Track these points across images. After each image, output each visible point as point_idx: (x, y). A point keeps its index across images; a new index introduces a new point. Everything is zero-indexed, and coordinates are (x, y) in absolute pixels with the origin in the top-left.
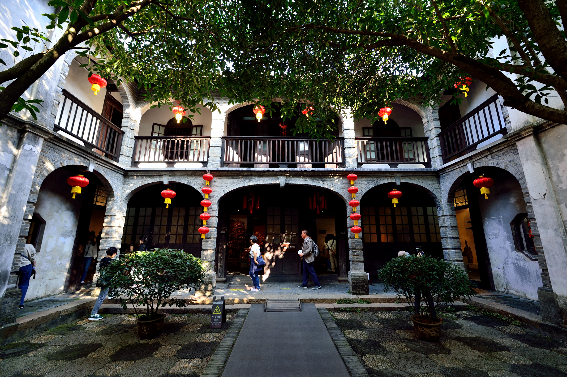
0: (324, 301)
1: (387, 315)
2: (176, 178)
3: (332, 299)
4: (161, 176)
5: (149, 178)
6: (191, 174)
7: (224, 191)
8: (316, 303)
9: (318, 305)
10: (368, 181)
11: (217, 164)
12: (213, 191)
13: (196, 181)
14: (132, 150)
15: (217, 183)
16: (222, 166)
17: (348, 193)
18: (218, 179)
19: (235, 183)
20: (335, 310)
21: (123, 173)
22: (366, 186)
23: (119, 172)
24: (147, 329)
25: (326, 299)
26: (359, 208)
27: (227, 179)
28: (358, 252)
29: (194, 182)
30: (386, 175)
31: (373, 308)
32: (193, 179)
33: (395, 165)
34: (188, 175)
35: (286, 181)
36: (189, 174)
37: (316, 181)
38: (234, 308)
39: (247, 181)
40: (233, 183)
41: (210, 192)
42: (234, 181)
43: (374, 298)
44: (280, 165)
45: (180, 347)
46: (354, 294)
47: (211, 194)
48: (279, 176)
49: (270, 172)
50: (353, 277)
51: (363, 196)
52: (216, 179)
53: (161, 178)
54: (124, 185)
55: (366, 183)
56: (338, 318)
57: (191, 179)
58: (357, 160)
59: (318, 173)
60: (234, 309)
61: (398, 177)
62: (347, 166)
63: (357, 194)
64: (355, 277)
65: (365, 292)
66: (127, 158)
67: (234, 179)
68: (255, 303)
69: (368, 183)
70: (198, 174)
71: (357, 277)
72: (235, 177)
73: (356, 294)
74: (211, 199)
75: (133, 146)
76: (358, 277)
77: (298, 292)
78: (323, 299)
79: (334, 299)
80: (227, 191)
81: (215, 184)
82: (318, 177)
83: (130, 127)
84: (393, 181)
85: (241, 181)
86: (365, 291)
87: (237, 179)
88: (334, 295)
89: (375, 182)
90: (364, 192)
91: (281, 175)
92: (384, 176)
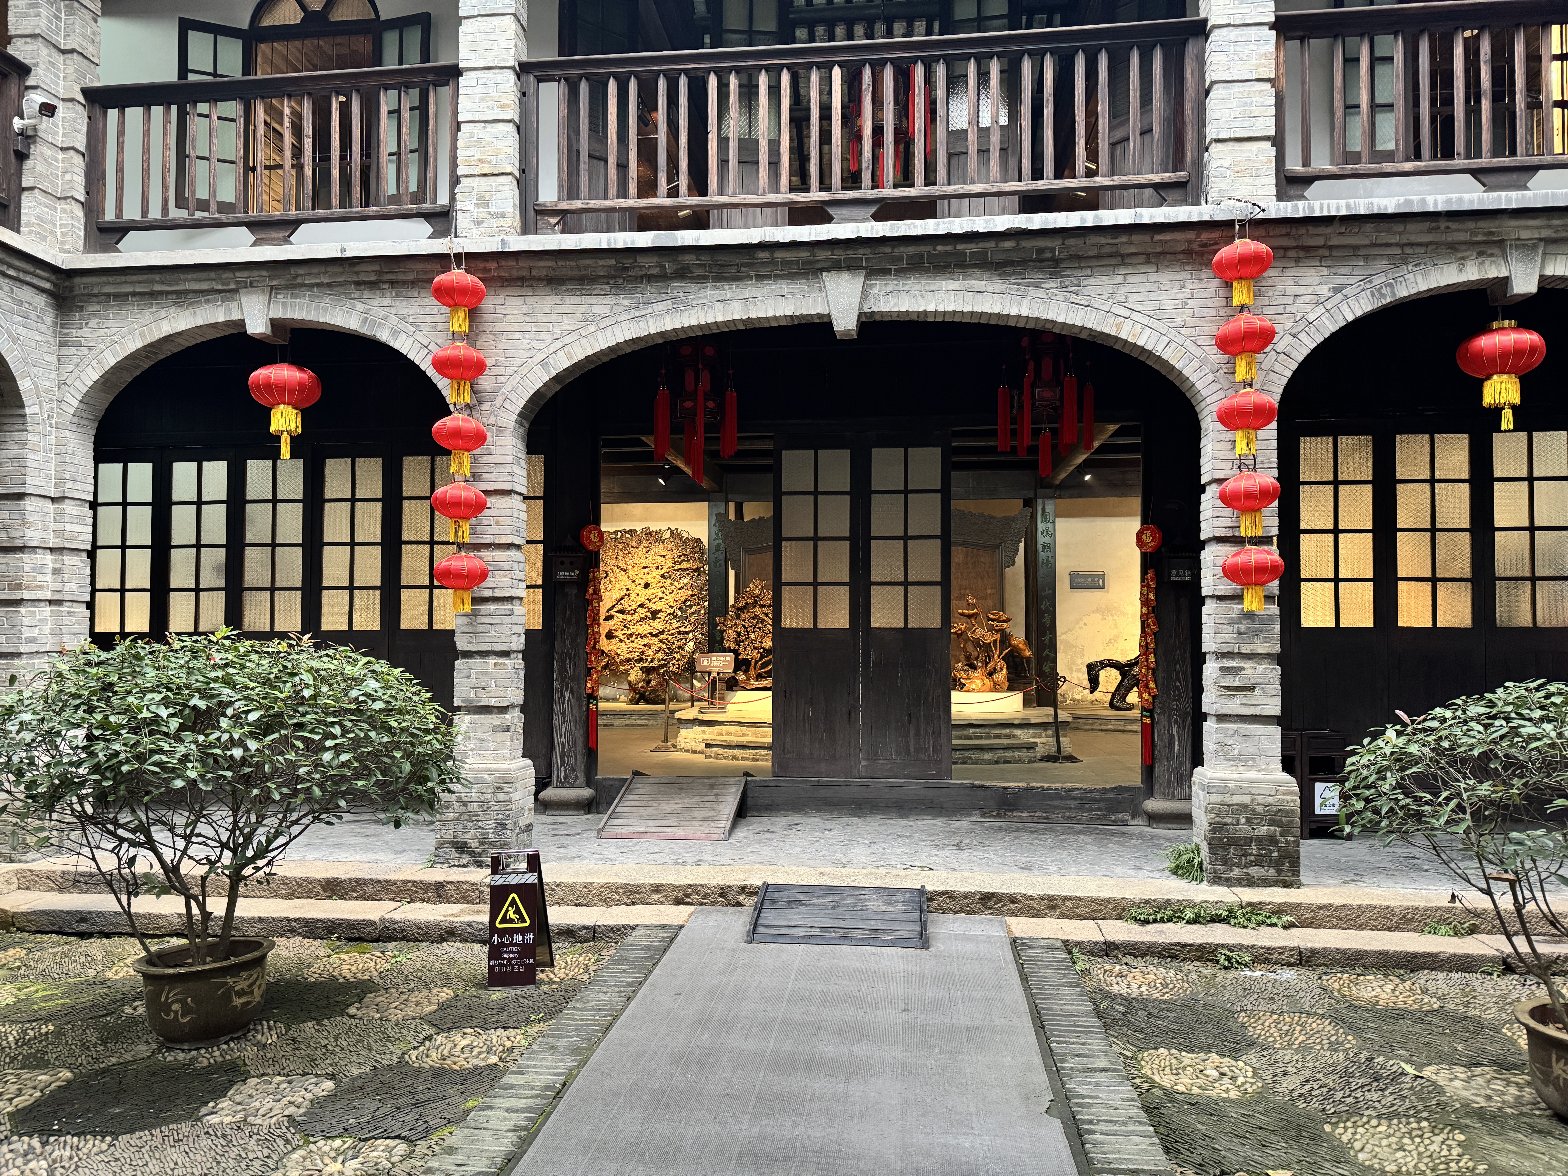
0: (1053, 908)
1: (1389, 987)
2: (305, 301)
3: (1095, 900)
4: (229, 293)
5: (177, 304)
6: (373, 278)
7: (543, 363)
8: (1013, 913)
9: (1022, 926)
10: (1339, 281)
11: (503, 216)
12: (489, 363)
13: (402, 311)
14: (79, 162)
15: (512, 322)
16: (526, 229)
17: (1216, 356)
18: (511, 301)
19: (596, 319)
20: (1109, 950)
21: (47, 285)
22: (1320, 310)
23: (28, 278)
24: (183, 1002)
25: (1067, 898)
26: (1274, 434)
27: (556, 299)
28: (1254, 671)
29: (394, 320)
30: (1451, 238)
31: (1314, 952)
32: (386, 302)
33: (1515, 176)
34: (358, 284)
35: (864, 296)
36: (363, 277)
37: (1033, 292)
38: (611, 922)
39: (660, 307)
40: (587, 319)
41: (479, 367)
42: (596, 310)
43: (1326, 901)
44: (832, 211)
45: (329, 1085)
46: (1217, 880)
47: (485, 382)
48: (829, 269)
49: (780, 255)
50: (1216, 798)
51: (1302, 365)
52: (500, 300)
53: (234, 305)
54: (62, 345)
55: (1324, 290)
56: (1115, 989)
57: (376, 302)
58: (1280, 159)
59: (1040, 243)
60: (612, 929)
61: (1527, 247)
62: (1213, 194)
63: (1268, 357)
64: (1227, 799)
65: (1279, 872)
66: (60, 205)
67: (593, 300)
68: (713, 903)
69: (1337, 290)
70: (411, 277)
71: (1237, 799)
72: (597, 288)
73: (1230, 883)
74: (486, 406)
75: (81, 142)
76: (1247, 800)
77: (929, 862)
78: (1051, 898)
79: (1108, 901)
80: (562, 362)
81: (499, 326)
82: (1040, 269)
83: (54, 38)
84: (1493, 271)
85: (628, 309)
86: (1277, 865)
87: (608, 300)
88: (1109, 881)
89: (1378, 280)
90: (1308, 344)
91: (836, 267)
92: (1437, 244)
